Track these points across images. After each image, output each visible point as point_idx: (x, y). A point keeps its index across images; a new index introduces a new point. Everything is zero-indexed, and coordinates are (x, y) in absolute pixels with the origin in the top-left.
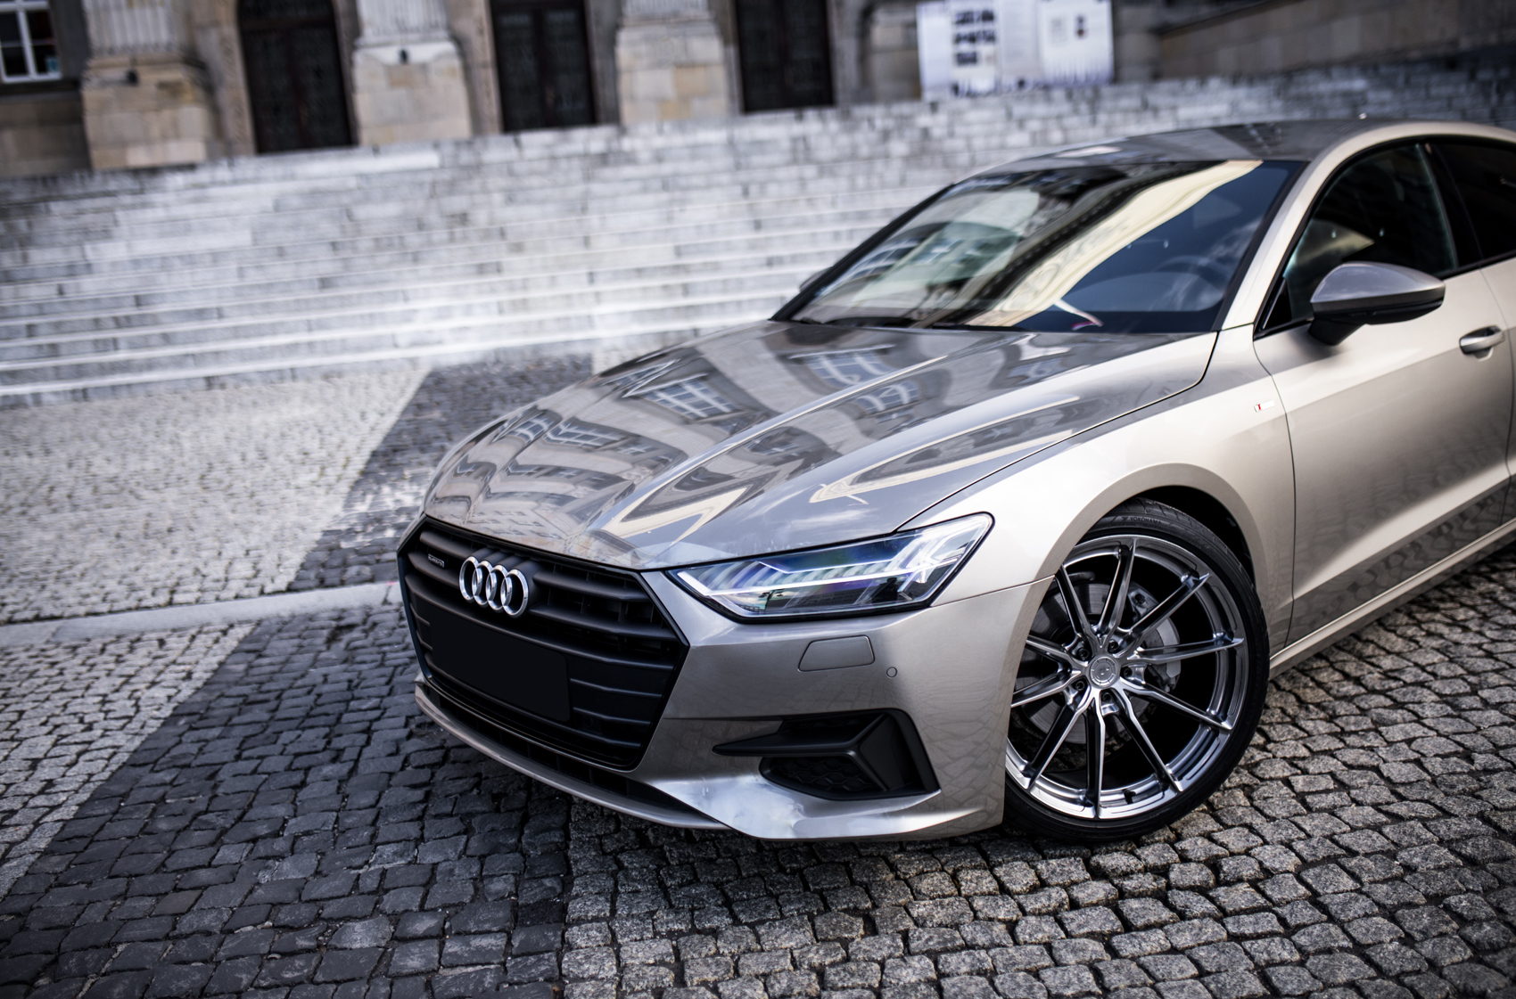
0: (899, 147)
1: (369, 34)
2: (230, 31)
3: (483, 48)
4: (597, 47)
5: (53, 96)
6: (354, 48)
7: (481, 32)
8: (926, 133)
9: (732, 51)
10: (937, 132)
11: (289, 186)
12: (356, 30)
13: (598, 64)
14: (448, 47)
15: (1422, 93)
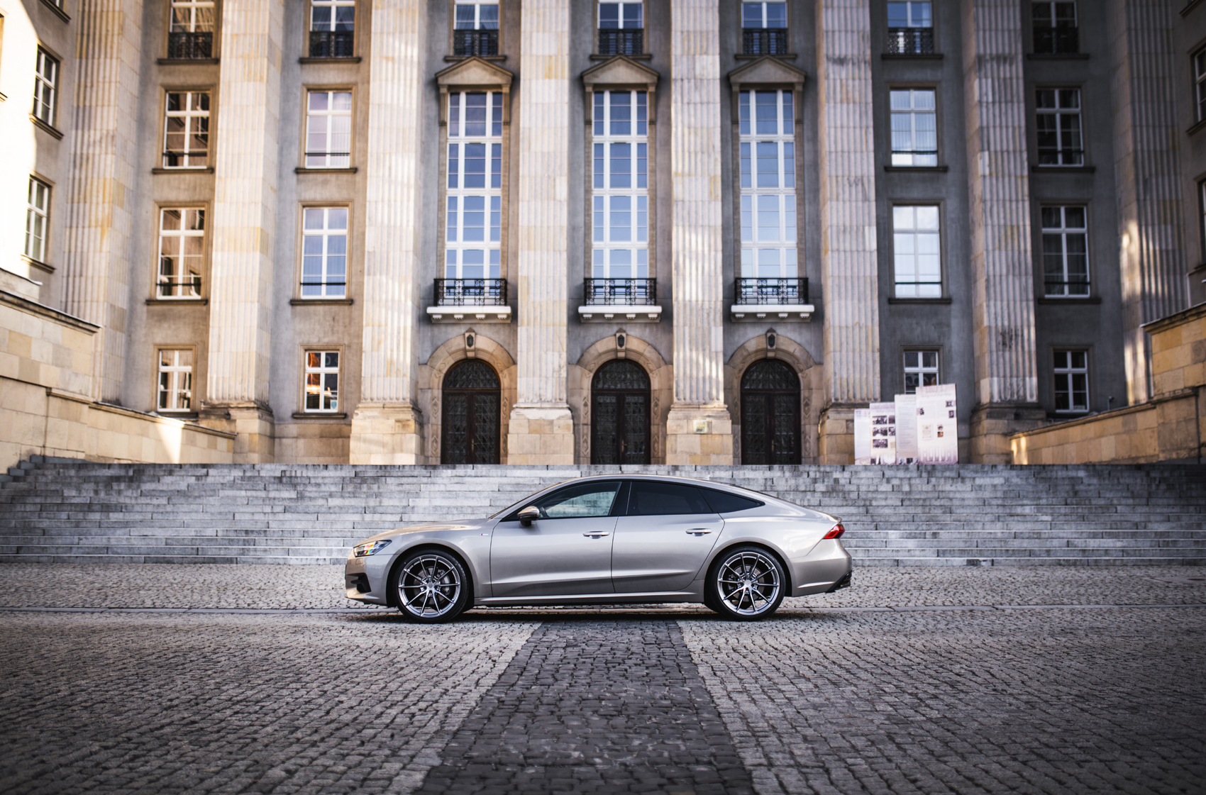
0: (820, 487)
1: (521, 402)
2: (438, 393)
3: (585, 414)
4: (655, 419)
5: (332, 422)
6: (512, 409)
7: (586, 405)
8: (836, 481)
9: (739, 427)
10: (842, 482)
11: (505, 480)
12: (513, 399)
13: (654, 429)
14: (568, 412)
15: (1116, 481)
